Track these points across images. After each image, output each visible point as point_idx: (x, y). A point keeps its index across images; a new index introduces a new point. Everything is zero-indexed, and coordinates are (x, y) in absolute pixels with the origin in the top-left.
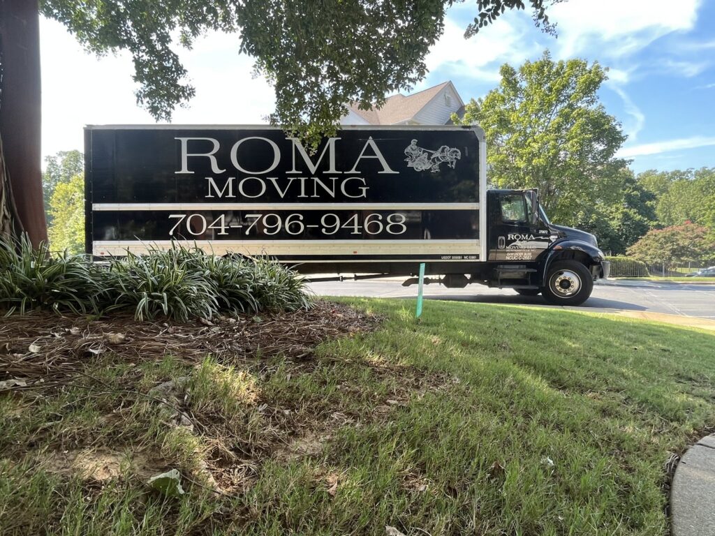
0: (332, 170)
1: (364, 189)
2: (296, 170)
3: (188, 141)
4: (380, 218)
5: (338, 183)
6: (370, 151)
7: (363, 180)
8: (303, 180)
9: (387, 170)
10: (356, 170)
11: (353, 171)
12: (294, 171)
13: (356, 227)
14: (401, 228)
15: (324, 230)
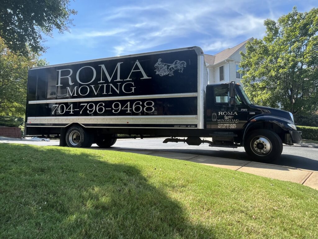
0: (118, 79)
1: (133, 88)
2: (102, 81)
3: (61, 71)
4: (141, 103)
5: (121, 86)
6: (137, 68)
7: (133, 83)
8: (105, 85)
9: (145, 77)
10: (130, 78)
11: (128, 79)
12: (101, 81)
13: (129, 109)
14: (152, 109)
15: (113, 111)
